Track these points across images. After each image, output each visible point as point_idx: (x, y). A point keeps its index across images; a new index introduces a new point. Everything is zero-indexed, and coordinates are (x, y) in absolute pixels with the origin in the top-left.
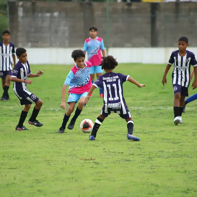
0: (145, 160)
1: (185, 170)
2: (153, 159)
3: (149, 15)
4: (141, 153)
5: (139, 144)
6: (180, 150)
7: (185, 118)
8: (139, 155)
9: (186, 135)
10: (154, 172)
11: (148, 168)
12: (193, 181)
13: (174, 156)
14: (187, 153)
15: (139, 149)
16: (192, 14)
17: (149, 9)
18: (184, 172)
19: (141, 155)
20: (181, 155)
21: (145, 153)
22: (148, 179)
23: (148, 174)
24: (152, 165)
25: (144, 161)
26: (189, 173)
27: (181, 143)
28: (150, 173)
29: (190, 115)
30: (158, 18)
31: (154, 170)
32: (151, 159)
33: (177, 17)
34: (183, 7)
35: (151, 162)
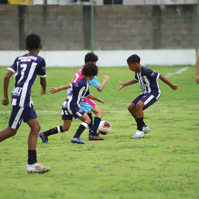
0: (13, 165)
1: (53, 174)
2: (21, 164)
3: (17, 17)
4: (9, 158)
5: (7, 149)
6: (48, 154)
7: (54, 121)
8: (6, 160)
9: (54, 139)
10: (21, 177)
11: (15, 174)
12: (60, 185)
13: (42, 160)
14: (55, 158)
15: (7, 154)
16: (60, 17)
17: (17, 12)
18: (52, 176)
19: (9, 161)
20: (49, 159)
21: (12, 158)
22: (15, 184)
23: (15, 180)
24: (20, 170)
25: (11, 167)
26: (57, 177)
27: (49, 147)
28: (17, 178)
29: (59, 119)
30: (26, 21)
31: (21, 175)
32: (18, 164)
33: (45, 20)
34: (50, 10)
35: (18, 167)
